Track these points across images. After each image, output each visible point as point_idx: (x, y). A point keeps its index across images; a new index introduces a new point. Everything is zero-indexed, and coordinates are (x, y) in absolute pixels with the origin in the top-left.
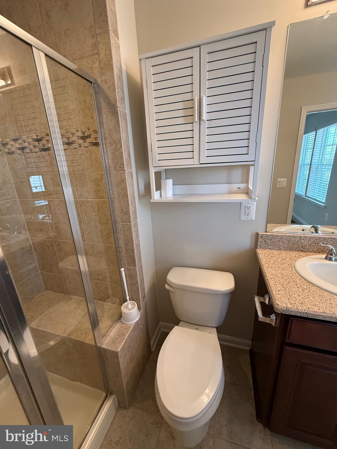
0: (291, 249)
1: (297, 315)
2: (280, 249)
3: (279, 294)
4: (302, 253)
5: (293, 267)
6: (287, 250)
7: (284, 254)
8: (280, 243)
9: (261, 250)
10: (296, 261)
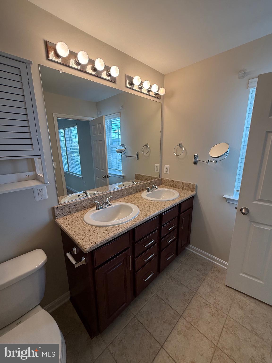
0: (78, 211)
1: (96, 248)
2: (71, 213)
3: (83, 242)
4: (84, 211)
5: (84, 221)
6: (76, 212)
7: (75, 215)
8: (70, 209)
9: (59, 219)
10: (83, 217)
